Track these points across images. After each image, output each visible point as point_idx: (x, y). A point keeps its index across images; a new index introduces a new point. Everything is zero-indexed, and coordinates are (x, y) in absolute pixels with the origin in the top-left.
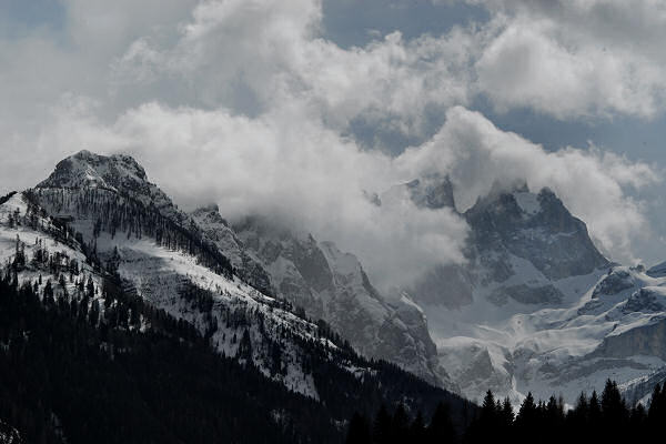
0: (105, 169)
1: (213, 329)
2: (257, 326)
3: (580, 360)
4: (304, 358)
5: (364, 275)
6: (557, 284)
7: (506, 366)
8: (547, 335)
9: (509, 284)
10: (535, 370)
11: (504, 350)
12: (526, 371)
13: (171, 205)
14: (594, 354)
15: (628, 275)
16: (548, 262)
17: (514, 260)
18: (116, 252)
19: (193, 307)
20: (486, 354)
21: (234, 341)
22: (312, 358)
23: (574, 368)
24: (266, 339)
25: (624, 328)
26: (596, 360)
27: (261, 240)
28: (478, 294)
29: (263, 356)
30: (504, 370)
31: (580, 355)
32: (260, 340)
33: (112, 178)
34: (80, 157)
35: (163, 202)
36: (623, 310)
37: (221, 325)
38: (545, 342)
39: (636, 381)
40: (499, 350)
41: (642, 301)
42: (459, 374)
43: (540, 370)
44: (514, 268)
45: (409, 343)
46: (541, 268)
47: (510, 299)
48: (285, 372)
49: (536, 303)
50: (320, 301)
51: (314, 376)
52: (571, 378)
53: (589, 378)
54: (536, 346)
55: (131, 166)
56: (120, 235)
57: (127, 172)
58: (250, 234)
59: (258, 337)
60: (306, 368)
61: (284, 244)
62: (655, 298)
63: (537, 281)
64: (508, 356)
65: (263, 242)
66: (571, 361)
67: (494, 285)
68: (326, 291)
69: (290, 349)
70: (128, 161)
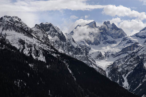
0: (10, 19)
1: (24, 48)
2: (34, 47)
3: (118, 53)
4: (44, 53)
5: (73, 39)
6: (115, 40)
7: (105, 55)
8: (113, 49)
9: (107, 40)
10: (110, 55)
11: (105, 52)
12: (109, 55)
13: (26, 25)
14: (121, 52)
15: (127, 37)
16: (114, 36)
17: (108, 36)
18: (6, 34)
19: (21, 44)
20: (101, 53)
21: (28, 50)
22: (45, 53)
23: (117, 54)
24: (35, 50)
25: (126, 46)
26: (121, 53)
27: (51, 33)
28: (101, 42)
29: (34, 53)
30: (104, 56)
31: (119, 52)
32: (34, 50)
33: (12, 20)
34: (5, 17)
35: (24, 25)
36: (126, 43)
37: (26, 47)
38: (112, 50)
39: (126, 56)
40: (104, 52)
41: (129, 42)
42: (96, 57)
43: (111, 55)
44: (108, 38)
45: (82, 51)
46: (113, 37)
47: (107, 43)
48: (39, 56)
49: (112, 43)
50: (63, 44)
51: (45, 57)
52: (117, 56)
53: (120, 56)
54: (111, 51)
55: (17, 18)
56: (8, 30)
57: (16, 19)
58: (49, 32)
59: (34, 49)
60: (44, 55)
61: (56, 34)
62: (132, 41)
63: (112, 40)
64: (105, 53)
65: (52, 33)
66: (117, 53)
67: (104, 41)
68: (65, 42)
69: (41, 52)
70: (16, 17)
